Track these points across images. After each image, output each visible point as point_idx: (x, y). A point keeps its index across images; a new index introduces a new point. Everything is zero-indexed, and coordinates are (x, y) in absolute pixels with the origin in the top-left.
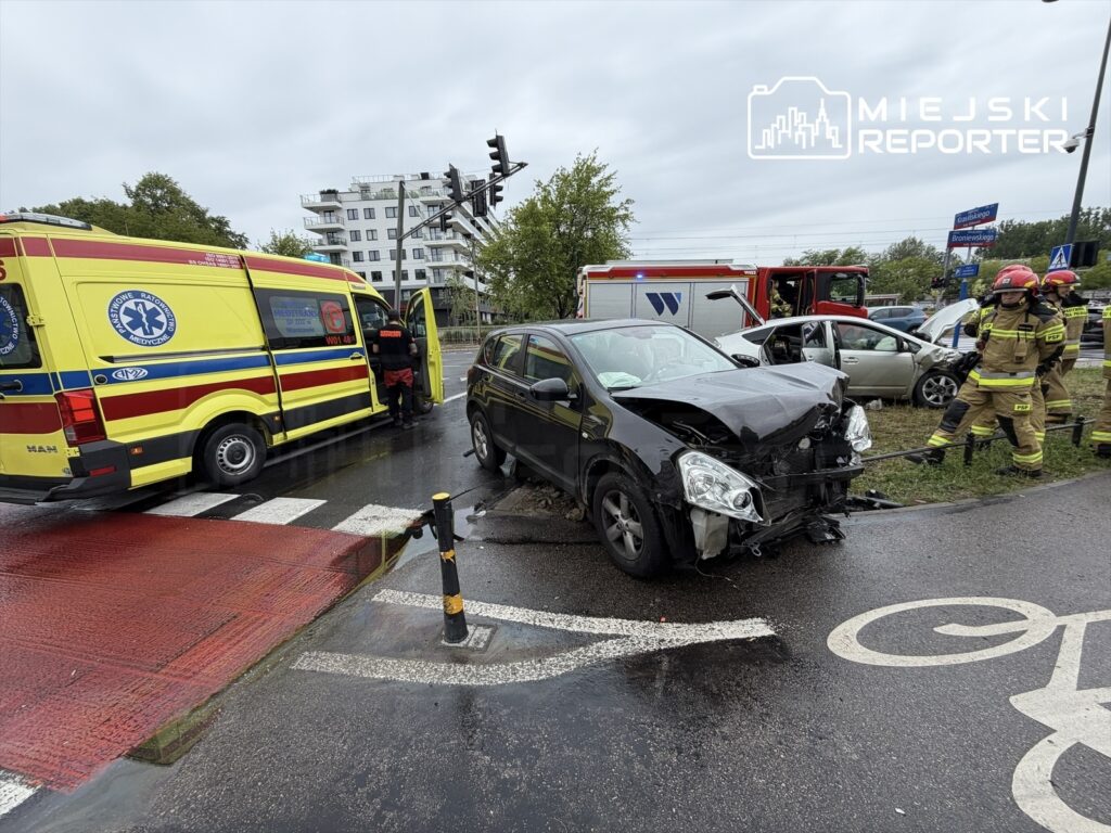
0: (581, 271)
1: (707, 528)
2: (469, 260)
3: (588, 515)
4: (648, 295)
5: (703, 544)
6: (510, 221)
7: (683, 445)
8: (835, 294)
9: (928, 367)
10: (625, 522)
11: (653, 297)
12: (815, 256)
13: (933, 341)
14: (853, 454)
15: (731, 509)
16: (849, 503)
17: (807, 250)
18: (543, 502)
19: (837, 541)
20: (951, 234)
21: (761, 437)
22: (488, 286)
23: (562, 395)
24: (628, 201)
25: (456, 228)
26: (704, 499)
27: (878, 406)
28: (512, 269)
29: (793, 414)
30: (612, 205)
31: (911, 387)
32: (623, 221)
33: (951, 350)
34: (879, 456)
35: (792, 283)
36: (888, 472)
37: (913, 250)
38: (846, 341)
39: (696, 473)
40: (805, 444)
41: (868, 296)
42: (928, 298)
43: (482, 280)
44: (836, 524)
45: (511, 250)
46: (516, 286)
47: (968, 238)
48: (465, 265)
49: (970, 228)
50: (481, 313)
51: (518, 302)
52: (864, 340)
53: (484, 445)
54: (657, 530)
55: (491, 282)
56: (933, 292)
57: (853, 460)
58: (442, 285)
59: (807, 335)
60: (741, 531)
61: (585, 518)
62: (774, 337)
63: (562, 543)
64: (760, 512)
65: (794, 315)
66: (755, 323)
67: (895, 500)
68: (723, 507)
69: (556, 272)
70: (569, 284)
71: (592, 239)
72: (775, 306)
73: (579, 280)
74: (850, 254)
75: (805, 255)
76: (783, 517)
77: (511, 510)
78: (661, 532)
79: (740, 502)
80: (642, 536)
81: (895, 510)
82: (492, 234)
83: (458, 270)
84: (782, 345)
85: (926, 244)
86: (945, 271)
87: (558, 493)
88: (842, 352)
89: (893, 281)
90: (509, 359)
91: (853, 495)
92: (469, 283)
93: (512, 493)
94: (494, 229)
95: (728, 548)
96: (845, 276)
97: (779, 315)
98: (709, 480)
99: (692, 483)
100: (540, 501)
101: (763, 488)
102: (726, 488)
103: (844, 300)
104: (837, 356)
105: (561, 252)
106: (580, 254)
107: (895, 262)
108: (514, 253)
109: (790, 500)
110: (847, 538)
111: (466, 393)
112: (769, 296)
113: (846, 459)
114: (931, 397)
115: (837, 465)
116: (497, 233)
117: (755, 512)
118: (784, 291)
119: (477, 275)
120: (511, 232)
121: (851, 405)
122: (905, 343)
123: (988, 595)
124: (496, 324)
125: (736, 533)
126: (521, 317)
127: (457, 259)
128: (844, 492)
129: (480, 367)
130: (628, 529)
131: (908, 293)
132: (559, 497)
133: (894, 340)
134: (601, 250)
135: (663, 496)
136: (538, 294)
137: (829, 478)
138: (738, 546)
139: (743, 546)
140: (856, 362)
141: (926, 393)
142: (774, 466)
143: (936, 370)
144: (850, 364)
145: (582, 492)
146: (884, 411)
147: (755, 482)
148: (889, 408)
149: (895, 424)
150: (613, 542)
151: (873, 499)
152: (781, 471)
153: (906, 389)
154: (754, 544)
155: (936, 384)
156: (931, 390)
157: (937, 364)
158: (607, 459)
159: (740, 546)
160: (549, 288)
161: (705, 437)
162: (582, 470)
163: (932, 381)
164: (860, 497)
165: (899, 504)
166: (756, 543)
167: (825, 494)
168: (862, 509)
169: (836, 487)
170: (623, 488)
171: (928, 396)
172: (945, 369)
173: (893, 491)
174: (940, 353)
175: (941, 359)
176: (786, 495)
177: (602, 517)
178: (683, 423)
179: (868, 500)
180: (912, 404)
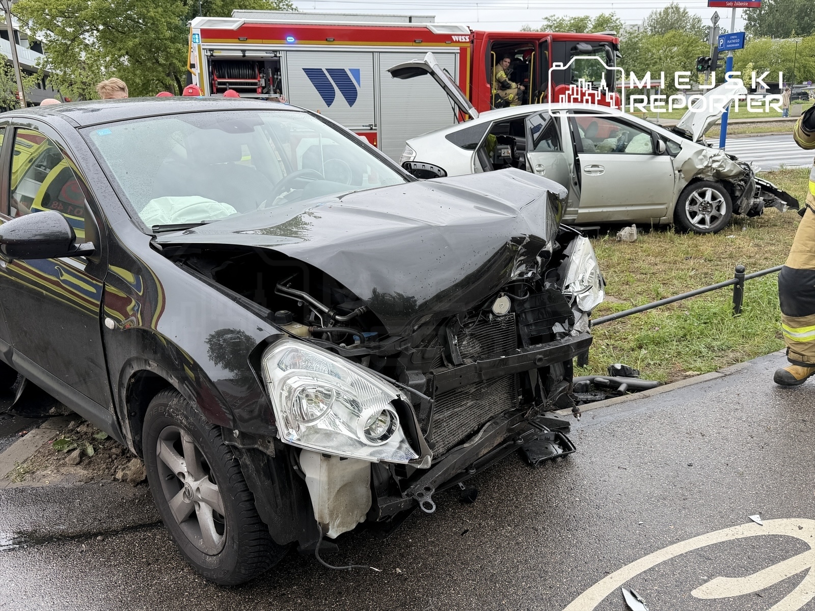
0: (190, 28)
1: (330, 482)
4: (306, 71)
5: (326, 511)
7: (274, 331)
9: (690, 177)
10: (194, 484)
11: (314, 74)
13: (695, 139)
14: (577, 314)
15: (363, 446)
16: (585, 389)
18: (76, 454)
19: (564, 456)
21: (418, 303)
22: (42, 56)
26: (315, 432)
27: (631, 234)
31: (672, 206)
33: (717, 152)
36: (639, 334)
37: (677, 21)
38: (587, 143)
39: (296, 383)
40: (502, 306)
44: (564, 427)
52: (613, 142)
54: (243, 497)
57: (577, 326)
59: (536, 135)
64: (415, 444)
67: (648, 377)
74: (603, 23)
76: (475, 433)
77: (8, 477)
78: (250, 499)
79: (378, 429)
80: (223, 510)
81: (647, 392)
85: (689, 14)
86: (711, 48)
88: (581, 156)
91: (592, 376)
95: (374, 509)
96: (590, 47)
100: (69, 452)
104: (577, 163)
107: (656, 38)
110: (579, 449)
113: (566, 324)
114: (697, 219)
115: (552, 337)
117: (406, 445)
122: (661, 143)
125: (392, 478)
128: (569, 376)
130: (201, 495)
133: (649, 138)
135: (243, 435)
136: (138, 72)
137: (540, 360)
138: (395, 501)
139: (405, 498)
140: (601, 171)
141: (690, 213)
142: (453, 348)
143: (700, 180)
144: (593, 175)
145: (124, 431)
146: (640, 242)
147: (402, 389)
148: (646, 237)
149: (652, 259)
150: (182, 522)
151: (618, 379)
152: (464, 356)
153: (666, 209)
154: (424, 492)
155: (701, 199)
156: (695, 208)
157: (701, 171)
158: (148, 368)
159: (399, 500)
160: (157, 62)
161: (326, 310)
162: (116, 391)
163: (697, 195)
164: (600, 378)
165: (655, 382)
166: (428, 489)
167: (537, 386)
168: (603, 396)
169: (556, 371)
170: (182, 423)
171: (693, 217)
172: (711, 179)
173: (646, 362)
174: (704, 156)
175: (705, 164)
176: (477, 396)
177: (161, 478)
178: (291, 287)
179: (611, 381)
180: (673, 230)
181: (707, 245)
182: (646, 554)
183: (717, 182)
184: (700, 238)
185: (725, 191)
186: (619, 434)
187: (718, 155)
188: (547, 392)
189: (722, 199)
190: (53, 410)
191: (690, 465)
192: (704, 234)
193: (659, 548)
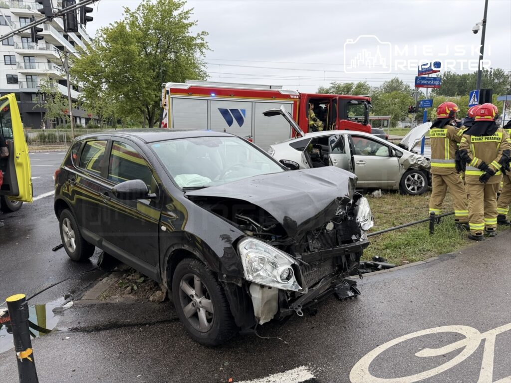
0: (164, 87)
1: (263, 299)
2: (62, 70)
3: (170, 296)
4: (220, 110)
5: (260, 312)
6: (101, 39)
7: (242, 233)
8: (352, 115)
9: (408, 167)
10: (198, 300)
11: (224, 112)
12: (339, 87)
13: (410, 150)
14: (362, 232)
15: (279, 282)
16: (362, 267)
17: (333, 82)
18: (129, 288)
19: (355, 297)
20: (417, 78)
21: (299, 223)
22: (81, 94)
23: (143, 194)
24: (203, 33)
25: (49, 40)
26: (259, 275)
27: (379, 194)
28: (104, 80)
29: (321, 206)
30: (191, 35)
31: (399, 181)
32: (200, 48)
33: (420, 156)
34: (380, 231)
35: (323, 106)
36: (386, 242)
37: (397, 86)
38: (357, 149)
39: (252, 255)
40: (330, 226)
41: (372, 116)
42: (407, 119)
43: (76, 88)
44: (354, 283)
45: (102, 64)
46: (108, 95)
47: (426, 82)
48: (58, 73)
49: (426, 76)
50: (75, 118)
51: (111, 109)
52: (369, 149)
53: (73, 240)
54: (224, 304)
55: (84, 90)
56: (410, 115)
57: (362, 237)
58: (36, 90)
59: (333, 145)
60: (288, 298)
61: (167, 299)
62: (311, 145)
63: (145, 324)
64: (300, 283)
65: (325, 129)
66: (299, 135)
67: (391, 262)
68: (273, 281)
69: (144, 85)
70: (156, 96)
71: (175, 61)
72: (312, 122)
73: (163, 94)
74: (360, 86)
75: (331, 85)
76: (318, 283)
77: (98, 298)
78: (228, 305)
79: (285, 276)
80: (212, 311)
81: (391, 269)
82: (85, 49)
83: (51, 78)
84: (317, 151)
85: (404, 83)
86: (415, 102)
87: (142, 279)
88: (355, 156)
89: (387, 107)
90: (97, 161)
91: (365, 261)
92: (63, 90)
93: (100, 283)
94: (86, 44)
95: (278, 312)
96: (356, 102)
97: (315, 129)
98: (262, 260)
99: (250, 263)
100: (126, 288)
101: (301, 264)
102: (274, 265)
103: (356, 119)
104: (352, 159)
105: (148, 70)
106: (165, 72)
107: (387, 94)
108: (106, 67)
109: (321, 269)
110: (362, 293)
111: (53, 192)
112: (308, 114)
113: (358, 236)
114: (411, 188)
115: (351, 241)
116: (90, 49)
117: (296, 283)
118: (318, 111)
119: (70, 84)
120: (103, 49)
121: (359, 197)
122: (393, 151)
123: (444, 324)
124: (90, 127)
125: (285, 300)
126: (113, 122)
127: (50, 68)
128: (358, 259)
129: (67, 168)
130: (202, 305)
131: (396, 115)
132: (144, 281)
133: (387, 148)
134: (181, 71)
135: (227, 276)
136: (129, 103)
137: (347, 251)
138: (286, 310)
139: (290, 310)
140: (364, 164)
141: (407, 185)
142: (310, 244)
143: (412, 169)
144: (360, 165)
145: (162, 277)
146: (383, 198)
147: (295, 259)
148: (386, 196)
149: (389, 207)
150: (189, 318)
151: (377, 263)
152: (314, 248)
153: (395, 182)
154: (298, 307)
155: (412, 179)
156: (410, 183)
157: (412, 165)
158: (183, 248)
159: (288, 310)
160: (138, 99)
161: (259, 226)
162: (162, 258)
163: (410, 176)
164: (369, 262)
165: (393, 265)
166: (299, 306)
167: (345, 263)
168: (370, 271)
169: (352, 257)
170: (196, 272)
171: (409, 187)
172: (417, 169)
173: (389, 255)
174: (414, 158)
175: (414, 162)
176: (319, 266)
177: (180, 298)
178: (243, 215)
179: (374, 263)
180: (399, 193)
181: (416, 201)
182: (394, 338)
183: (420, 170)
184: (413, 198)
185: (423, 174)
186: (379, 287)
187: (421, 158)
188: (349, 266)
189: (423, 179)
190: (116, 268)
191: (412, 302)
192: (414, 195)
193: (400, 336)
